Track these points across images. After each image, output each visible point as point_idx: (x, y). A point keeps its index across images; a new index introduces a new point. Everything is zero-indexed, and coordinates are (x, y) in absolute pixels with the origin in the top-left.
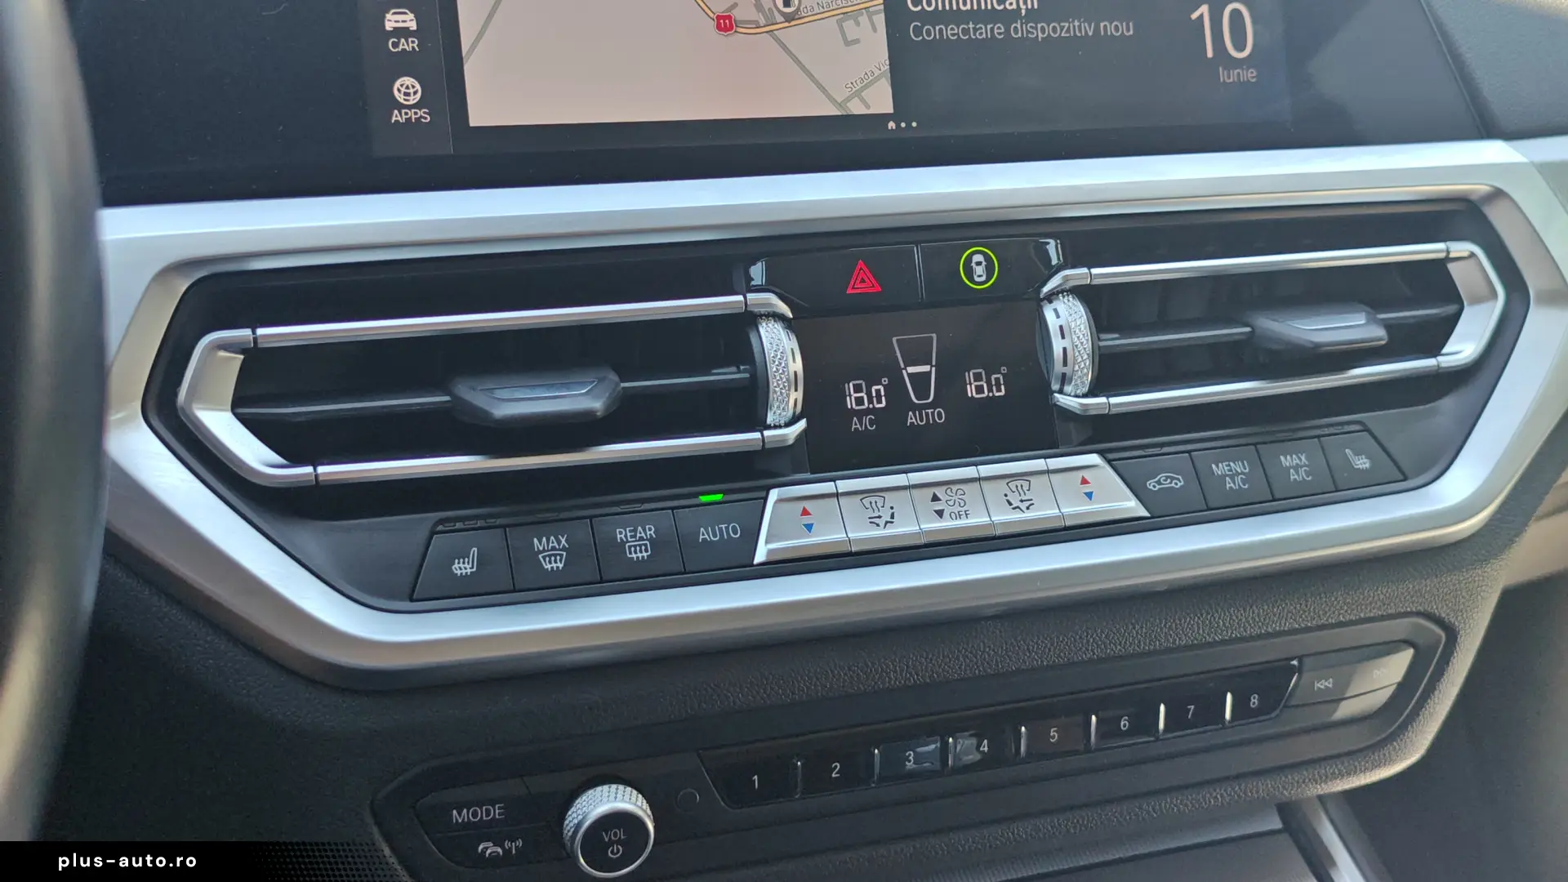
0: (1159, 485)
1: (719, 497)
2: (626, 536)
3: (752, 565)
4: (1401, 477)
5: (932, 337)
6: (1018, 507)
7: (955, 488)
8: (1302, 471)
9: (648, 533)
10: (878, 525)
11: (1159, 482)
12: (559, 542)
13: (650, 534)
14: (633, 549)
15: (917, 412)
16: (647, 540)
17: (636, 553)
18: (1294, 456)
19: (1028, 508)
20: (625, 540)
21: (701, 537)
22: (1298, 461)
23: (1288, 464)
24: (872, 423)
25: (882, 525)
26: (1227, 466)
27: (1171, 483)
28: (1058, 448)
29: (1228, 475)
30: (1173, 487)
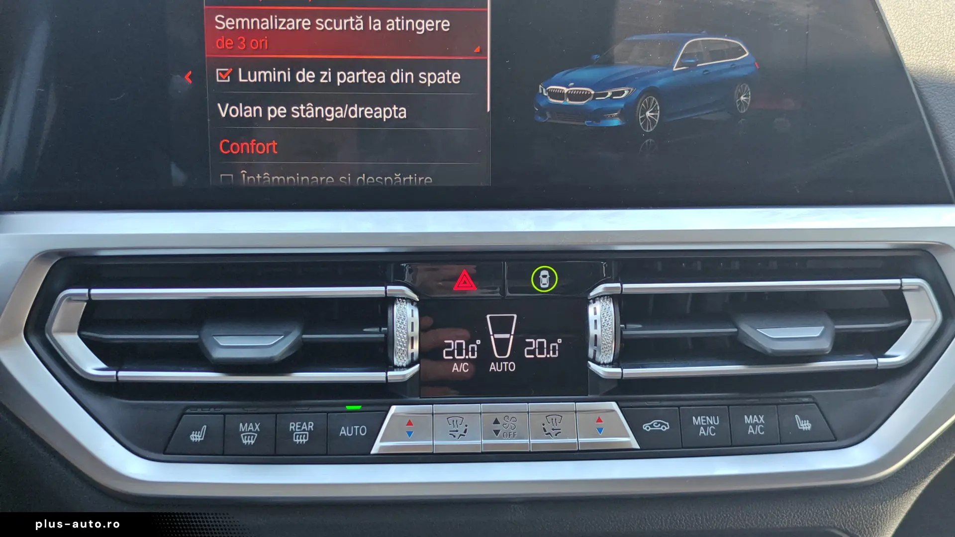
0: (651, 427)
1: (358, 407)
2: (295, 428)
3: (369, 454)
4: (834, 439)
5: (513, 317)
6: (550, 434)
7: (510, 416)
8: (758, 428)
9: (309, 427)
10: (454, 437)
11: (652, 426)
12: (254, 427)
13: (310, 428)
14: (298, 436)
15: (497, 363)
16: (308, 431)
17: (299, 439)
18: (755, 416)
19: (556, 435)
20: (294, 430)
21: (341, 433)
22: (757, 420)
23: (749, 422)
24: (466, 367)
25: (457, 436)
26: (704, 419)
27: (660, 427)
28: (587, 395)
29: (702, 425)
30: (661, 430)
